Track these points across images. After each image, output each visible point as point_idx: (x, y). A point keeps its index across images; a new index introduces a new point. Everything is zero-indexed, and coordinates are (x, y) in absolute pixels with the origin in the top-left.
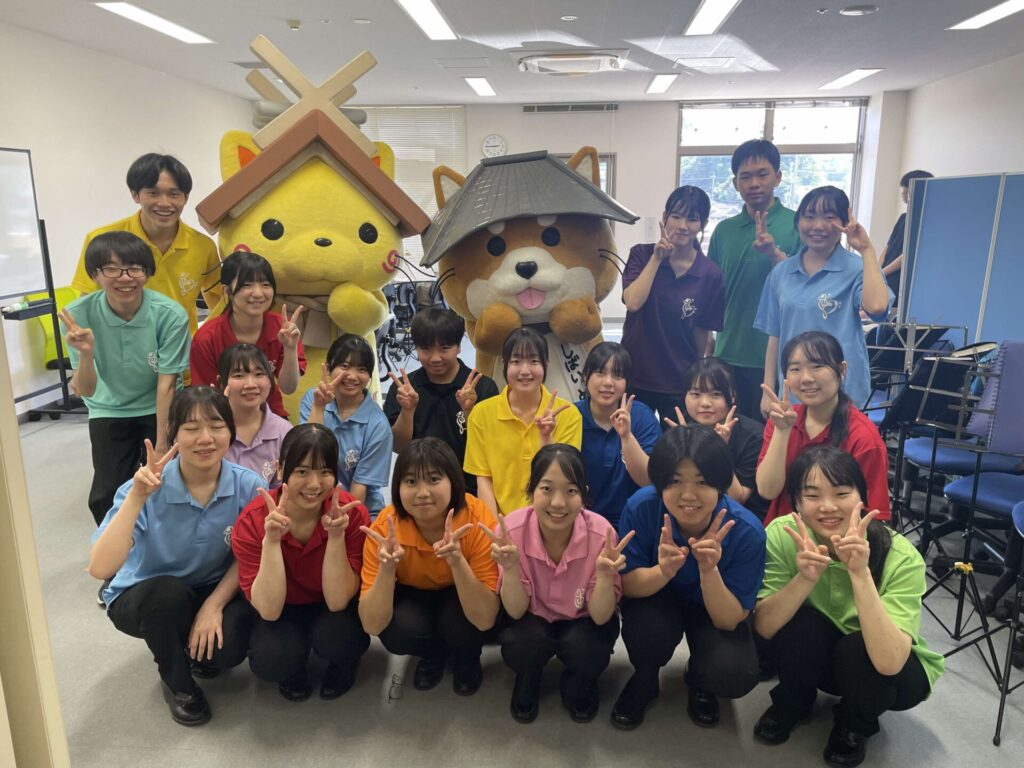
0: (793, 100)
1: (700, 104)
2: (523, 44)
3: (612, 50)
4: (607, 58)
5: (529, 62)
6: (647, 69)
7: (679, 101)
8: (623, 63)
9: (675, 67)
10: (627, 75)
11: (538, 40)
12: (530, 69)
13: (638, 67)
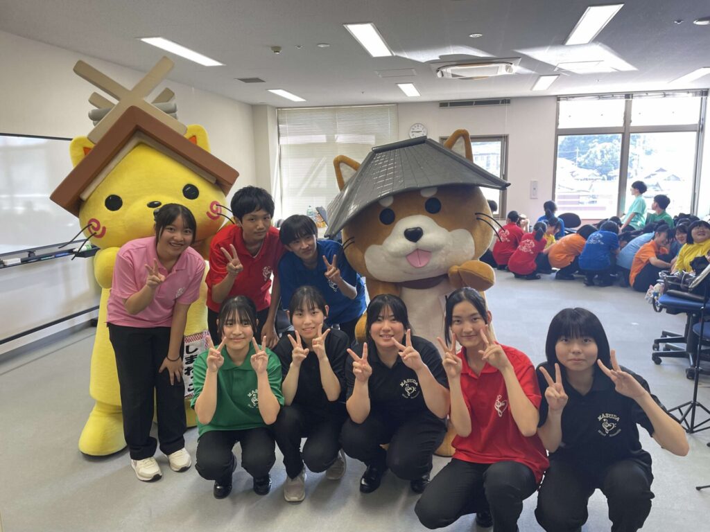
0: (647, 92)
1: (573, 97)
2: (440, 57)
3: (507, 60)
4: (504, 65)
5: (444, 70)
6: (533, 72)
7: (556, 96)
8: (516, 68)
9: (556, 70)
10: (518, 77)
11: (452, 53)
12: (445, 75)
13: (527, 71)
